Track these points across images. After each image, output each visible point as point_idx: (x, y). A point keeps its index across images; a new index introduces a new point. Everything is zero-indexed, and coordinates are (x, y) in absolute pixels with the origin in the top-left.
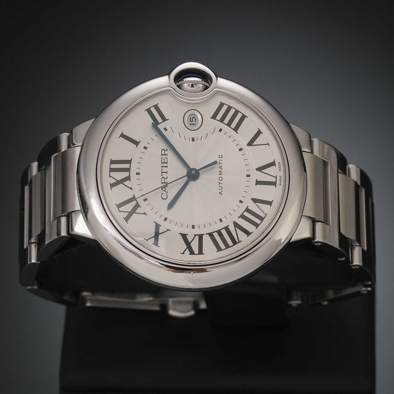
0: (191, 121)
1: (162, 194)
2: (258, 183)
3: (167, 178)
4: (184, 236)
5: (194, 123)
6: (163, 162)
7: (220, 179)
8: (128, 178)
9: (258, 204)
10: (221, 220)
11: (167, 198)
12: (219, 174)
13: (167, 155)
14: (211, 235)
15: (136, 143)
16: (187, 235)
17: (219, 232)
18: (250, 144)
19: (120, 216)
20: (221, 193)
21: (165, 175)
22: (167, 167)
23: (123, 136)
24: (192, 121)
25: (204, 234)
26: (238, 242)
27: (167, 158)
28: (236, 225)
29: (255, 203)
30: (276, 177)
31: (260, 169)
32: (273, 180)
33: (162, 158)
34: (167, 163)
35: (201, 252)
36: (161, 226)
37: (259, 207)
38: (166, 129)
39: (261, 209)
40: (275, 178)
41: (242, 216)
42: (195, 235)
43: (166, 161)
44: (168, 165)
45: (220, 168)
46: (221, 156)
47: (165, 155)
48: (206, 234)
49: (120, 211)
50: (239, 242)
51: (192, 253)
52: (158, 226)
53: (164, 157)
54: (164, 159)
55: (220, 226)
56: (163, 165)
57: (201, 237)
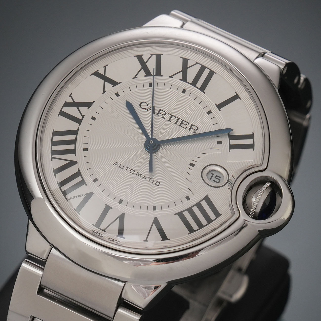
0: (217, 177)
1: (148, 105)
2: (107, 208)
3: (163, 117)
4: (88, 105)
5: (213, 178)
6: (184, 122)
7: (132, 171)
8: (184, 79)
9: (84, 197)
10: (85, 150)
11: (141, 107)
12: (138, 173)
13: (189, 130)
14: (75, 132)
15: (220, 106)
16: (88, 109)
17: (74, 142)
18: (156, 221)
19: (146, 53)
20: (116, 164)
21: (167, 117)
22: (176, 123)
23: (236, 97)
24: (215, 178)
25: (79, 125)
26: (53, 156)
27: (186, 128)
28: (72, 163)
29: (85, 194)
30: (104, 231)
31: (122, 218)
32: (103, 226)
33: (188, 123)
34: (180, 125)
35: (62, 113)
36: (113, 87)
37: (80, 196)
38: (219, 143)
39: (76, 197)
40: (103, 229)
41: (78, 174)
42: (83, 116)
43: (182, 125)
44: (177, 126)
45: (145, 178)
46: (158, 183)
47: (191, 128)
48: (78, 128)
49: (152, 55)
50: (52, 158)
51: (67, 105)
52: (114, 83)
53: (189, 126)
54: (186, 125)
55: (80, 147)
56: (180, 121)
57: (79, 121)
